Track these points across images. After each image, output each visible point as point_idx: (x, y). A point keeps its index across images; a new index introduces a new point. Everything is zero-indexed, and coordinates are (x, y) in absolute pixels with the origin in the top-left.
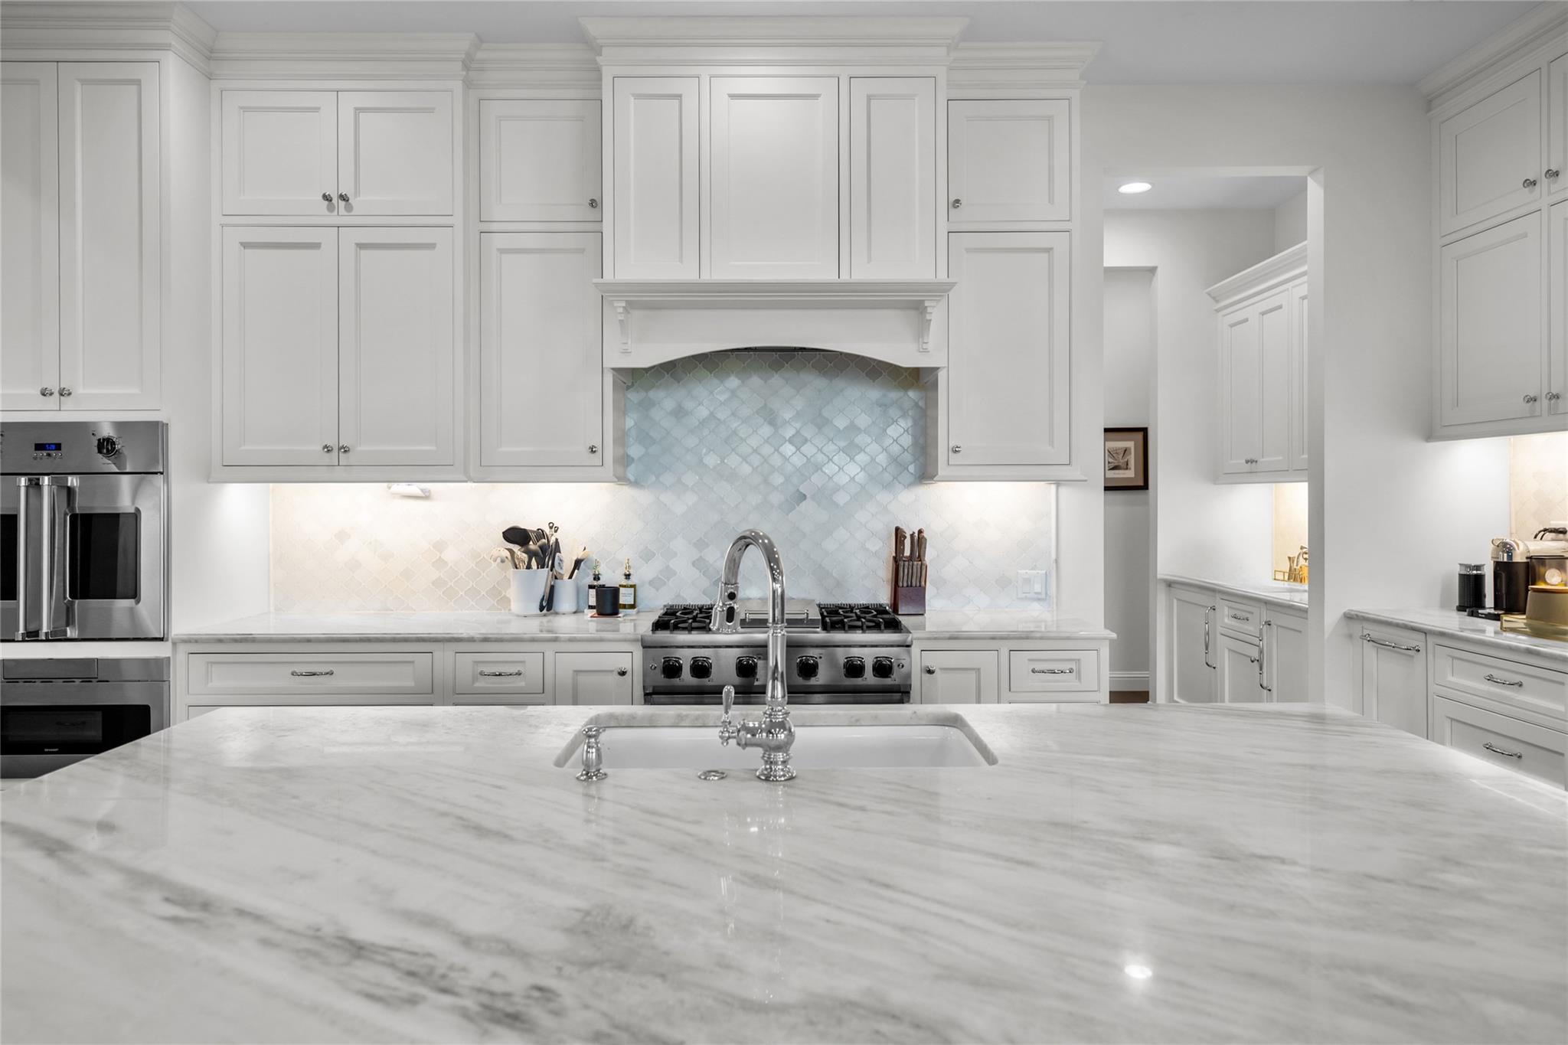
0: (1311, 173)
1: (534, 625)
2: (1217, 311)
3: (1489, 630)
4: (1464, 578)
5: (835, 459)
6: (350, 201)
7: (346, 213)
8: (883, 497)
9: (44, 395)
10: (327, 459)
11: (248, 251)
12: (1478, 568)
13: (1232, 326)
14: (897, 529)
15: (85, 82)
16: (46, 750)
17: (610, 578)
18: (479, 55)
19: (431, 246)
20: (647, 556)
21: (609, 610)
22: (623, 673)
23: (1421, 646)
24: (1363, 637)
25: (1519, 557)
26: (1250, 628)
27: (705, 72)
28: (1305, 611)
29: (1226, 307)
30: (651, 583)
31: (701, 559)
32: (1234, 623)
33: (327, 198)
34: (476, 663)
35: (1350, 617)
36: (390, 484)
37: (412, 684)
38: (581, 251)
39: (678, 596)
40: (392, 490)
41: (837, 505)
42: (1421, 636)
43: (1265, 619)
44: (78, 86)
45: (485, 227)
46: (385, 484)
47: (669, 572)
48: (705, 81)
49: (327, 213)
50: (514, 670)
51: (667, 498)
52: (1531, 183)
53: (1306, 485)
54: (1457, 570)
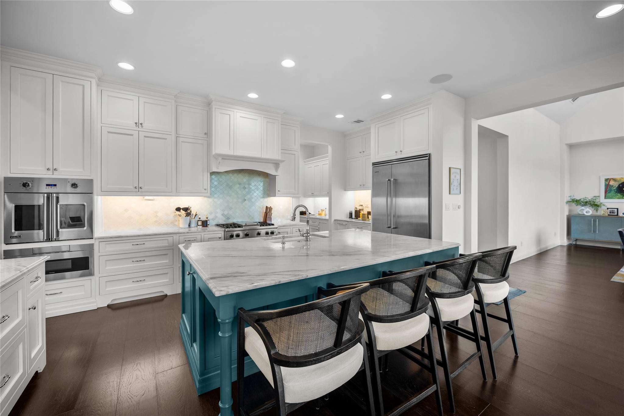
0: (329, 145)
1: (187, 230)
2: (305, 164)
3: (354, 220)
4: (350, 213)
5: (256, 192)
6: (143, 125)
7: (141, 128)
8: (262, 200)
9: (48, 170)
10: (135, 190)
11: (110, 134)
12: (352, 211)
13: (308, 168)
14: (266, 206)
15: (62, 81)
16: (50, 273)
17: (204, 219)
18: (178, 95)
19: (166, 139)
20: (211, 213)
21: (205, 225)
22: (220, 238)
23: (347, 224)
24: (338, 223)
25: (358, 210)
26: (316, 224)
27: (235, 111)
28: (328, 220)
29: (307, 164)
30: (212, 219)
31: (223, 213)
32: (313, 223)
33: (136, 123)
34: (185, 238)
35: (335, 220)
36: (144, 197)
37: (167, 245)
38: (202, 144)
39: (218, 222)
40: (145, 198)
41: (252, 201)
42: (347, 222)
43: (319, 222)
44: (61, 83)
45: (178, 135)
46: (142, 197)
47: (216, 217)
48: (235, 112)
49: (135, 127)
50: (194, 239)
51: (216, 200)
52: (360, 152)
53: (328, 198)
54: (349, 212)
